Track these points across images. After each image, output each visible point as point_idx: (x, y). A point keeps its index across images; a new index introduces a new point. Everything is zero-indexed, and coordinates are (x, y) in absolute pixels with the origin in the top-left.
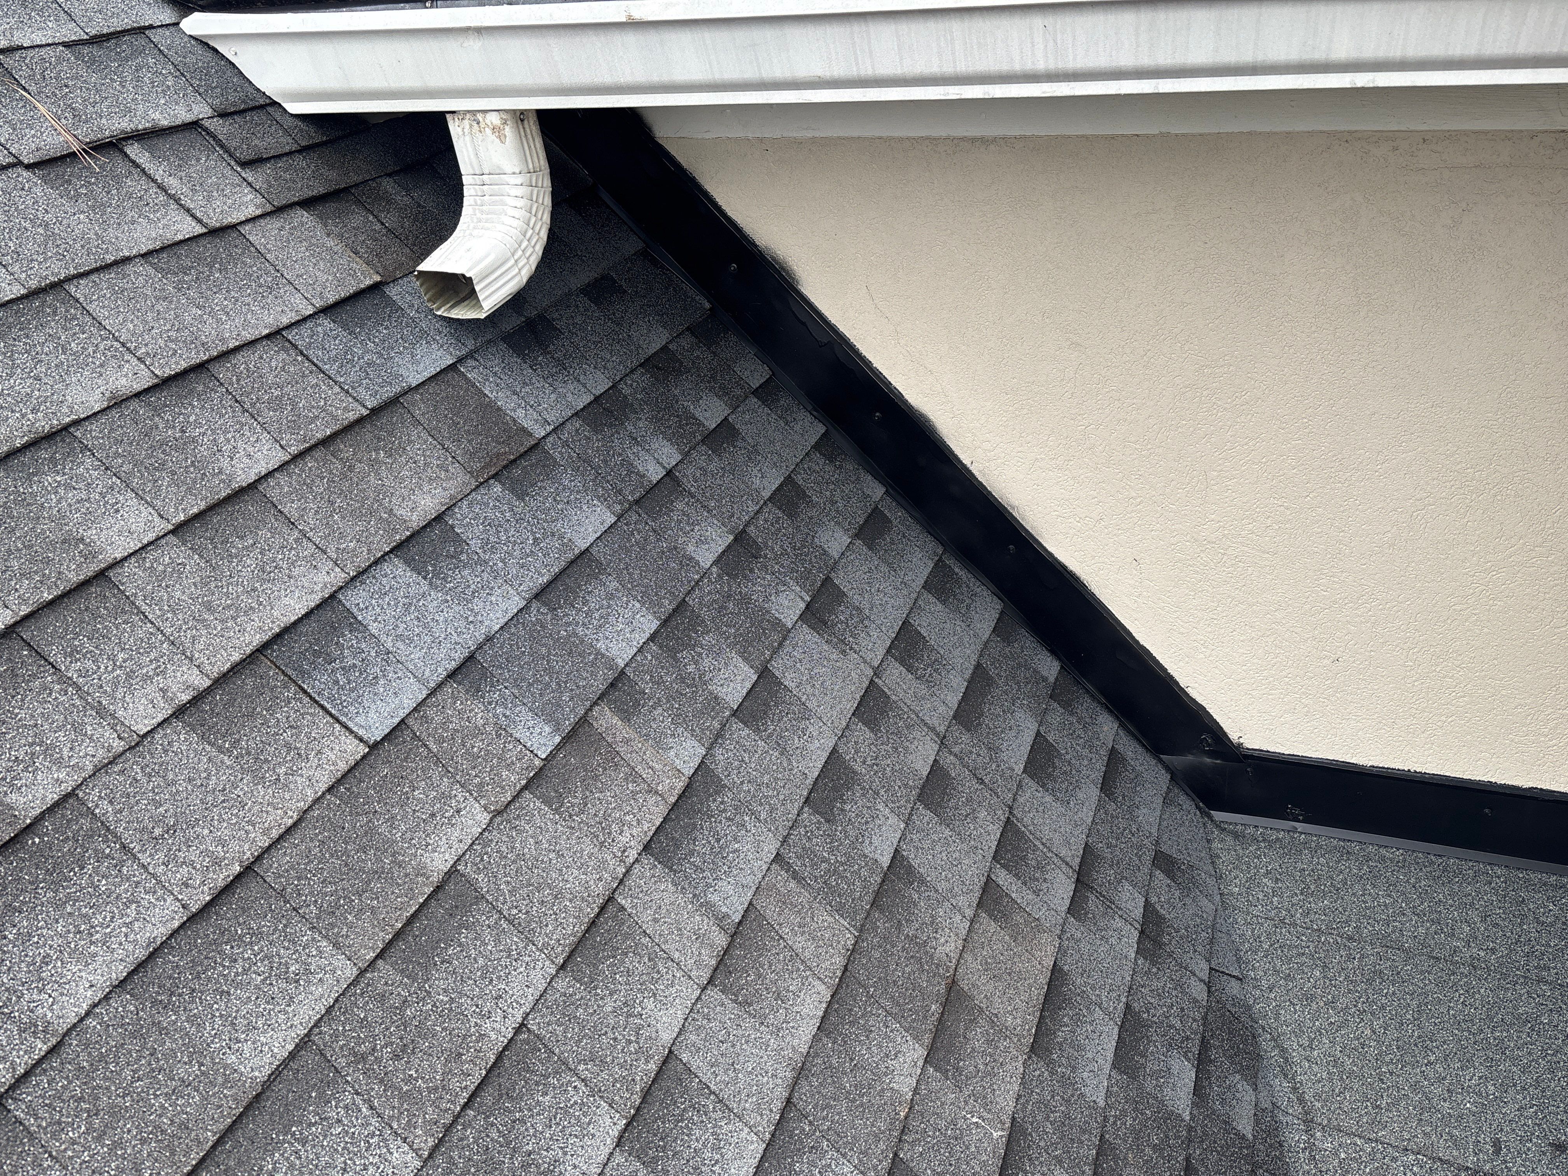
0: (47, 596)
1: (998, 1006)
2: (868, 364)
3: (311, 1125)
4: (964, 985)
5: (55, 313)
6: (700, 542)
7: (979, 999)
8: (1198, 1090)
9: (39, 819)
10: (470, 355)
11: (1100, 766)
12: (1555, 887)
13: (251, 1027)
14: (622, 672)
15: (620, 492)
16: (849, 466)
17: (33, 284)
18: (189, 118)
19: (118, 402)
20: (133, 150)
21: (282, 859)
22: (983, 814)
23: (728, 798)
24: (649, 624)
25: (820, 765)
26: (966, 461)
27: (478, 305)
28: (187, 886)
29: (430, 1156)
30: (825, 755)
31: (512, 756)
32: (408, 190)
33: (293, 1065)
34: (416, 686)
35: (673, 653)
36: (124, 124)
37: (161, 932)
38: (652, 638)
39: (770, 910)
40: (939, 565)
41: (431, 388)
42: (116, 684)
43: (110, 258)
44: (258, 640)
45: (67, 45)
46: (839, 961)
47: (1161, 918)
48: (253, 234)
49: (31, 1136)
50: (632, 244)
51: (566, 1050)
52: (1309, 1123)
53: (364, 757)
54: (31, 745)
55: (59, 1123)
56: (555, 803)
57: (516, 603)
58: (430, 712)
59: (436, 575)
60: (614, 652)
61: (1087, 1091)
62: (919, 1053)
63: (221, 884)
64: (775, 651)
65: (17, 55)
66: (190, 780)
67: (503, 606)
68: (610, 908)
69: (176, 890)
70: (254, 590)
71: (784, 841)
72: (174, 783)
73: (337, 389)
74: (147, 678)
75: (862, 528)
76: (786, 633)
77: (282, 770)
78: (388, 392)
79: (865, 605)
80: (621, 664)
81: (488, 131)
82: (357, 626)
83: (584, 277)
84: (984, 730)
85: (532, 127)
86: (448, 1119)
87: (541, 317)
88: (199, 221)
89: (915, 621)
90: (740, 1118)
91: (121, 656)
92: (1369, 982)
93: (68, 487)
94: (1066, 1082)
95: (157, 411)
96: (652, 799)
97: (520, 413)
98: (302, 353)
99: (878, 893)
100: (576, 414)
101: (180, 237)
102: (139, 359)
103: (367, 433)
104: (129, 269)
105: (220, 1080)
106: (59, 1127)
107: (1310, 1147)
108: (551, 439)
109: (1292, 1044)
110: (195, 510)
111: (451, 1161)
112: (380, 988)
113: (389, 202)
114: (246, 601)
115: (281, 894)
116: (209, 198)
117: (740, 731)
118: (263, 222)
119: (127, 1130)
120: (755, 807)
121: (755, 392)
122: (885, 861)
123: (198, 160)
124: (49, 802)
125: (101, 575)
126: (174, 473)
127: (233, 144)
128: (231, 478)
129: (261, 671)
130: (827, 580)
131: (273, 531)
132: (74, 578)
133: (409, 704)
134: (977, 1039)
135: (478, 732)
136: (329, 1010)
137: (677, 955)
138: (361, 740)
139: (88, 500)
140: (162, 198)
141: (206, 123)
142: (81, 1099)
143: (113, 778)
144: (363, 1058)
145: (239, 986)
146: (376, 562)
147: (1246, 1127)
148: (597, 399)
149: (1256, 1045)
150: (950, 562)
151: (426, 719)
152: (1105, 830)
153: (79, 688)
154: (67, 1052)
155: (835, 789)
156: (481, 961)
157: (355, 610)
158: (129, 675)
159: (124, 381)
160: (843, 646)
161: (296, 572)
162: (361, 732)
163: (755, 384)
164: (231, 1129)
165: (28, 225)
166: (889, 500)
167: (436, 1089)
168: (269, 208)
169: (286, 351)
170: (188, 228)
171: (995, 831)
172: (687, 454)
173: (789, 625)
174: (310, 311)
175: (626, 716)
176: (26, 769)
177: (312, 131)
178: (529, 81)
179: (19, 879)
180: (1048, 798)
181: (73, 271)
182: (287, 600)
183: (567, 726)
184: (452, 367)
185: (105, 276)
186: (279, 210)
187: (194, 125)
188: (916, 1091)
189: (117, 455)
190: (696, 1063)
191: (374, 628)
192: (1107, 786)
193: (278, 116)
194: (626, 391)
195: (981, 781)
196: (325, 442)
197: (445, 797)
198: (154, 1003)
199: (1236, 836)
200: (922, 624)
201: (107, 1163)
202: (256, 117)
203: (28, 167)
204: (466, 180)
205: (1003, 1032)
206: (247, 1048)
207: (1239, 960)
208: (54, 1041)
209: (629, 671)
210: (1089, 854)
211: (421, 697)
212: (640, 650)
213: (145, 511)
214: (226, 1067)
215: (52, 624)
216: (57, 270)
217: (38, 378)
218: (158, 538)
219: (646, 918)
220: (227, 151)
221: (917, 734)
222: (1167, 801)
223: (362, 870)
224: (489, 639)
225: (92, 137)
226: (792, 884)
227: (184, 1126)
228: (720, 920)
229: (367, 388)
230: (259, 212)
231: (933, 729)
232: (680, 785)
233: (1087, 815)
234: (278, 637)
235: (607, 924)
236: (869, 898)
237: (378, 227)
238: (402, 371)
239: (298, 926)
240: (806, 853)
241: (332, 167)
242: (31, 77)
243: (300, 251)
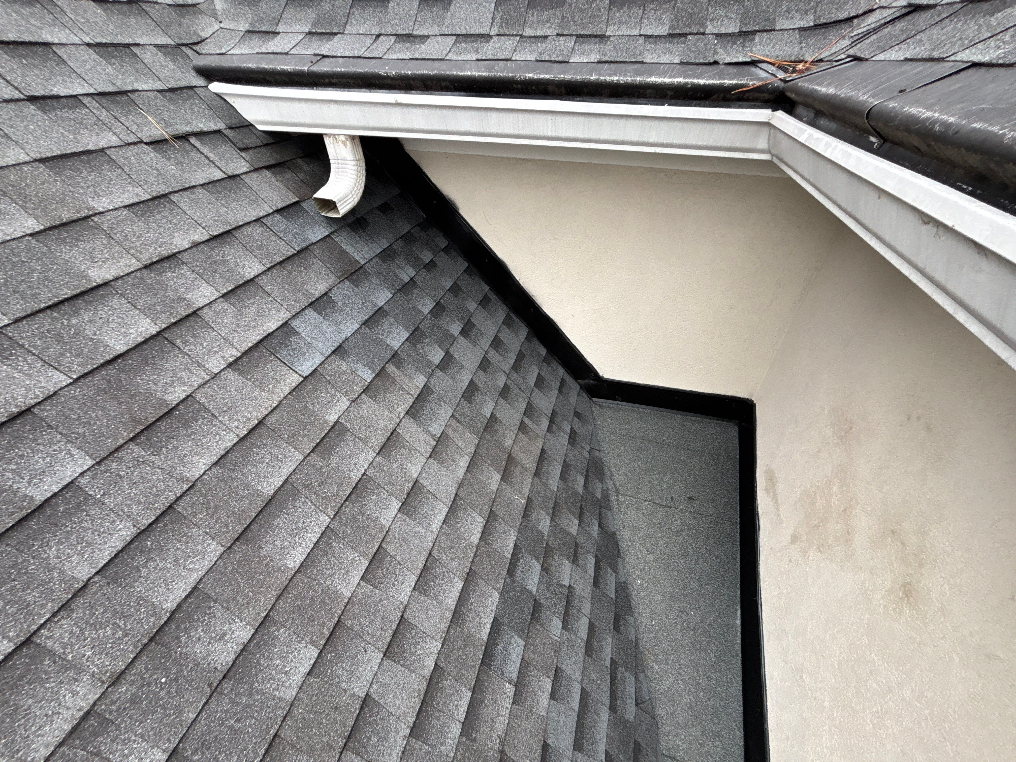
0: (173, 321)
1: (524, 462)
2: (484, 241)
3: (290, 509)
4: (514, 455)
5: (165, 207)
6: (423, 305)
7: (518, 460)
8: (585, 485)
9: (178, 404)
10: (335, 231)
11: (558, 384)
12: (694, 421)
13: (265, 477)
14: (396, 352)
15: (393, 285)
16: (476, 279)
17: (154, 194)
18: (215, 128)
19: (195, 245)
20: (193, 140)
21: (272, 419)
22: (521, 400)
23: (435, 395)
24: (406, 335)
25: (467, 384)
26: (518, 279)
27: (338, 212)
28: (238, 428)
29: (334, 517)
30: (468, 381)
31: (357, 381)
32: (308, 164)
33: (283, 489)
34: (320, 356)
35: (415, 345)
36: (188, 129)
37: (229, 445)
38: (407, 340)
39: (450, 433)
40: (508, 316)
41: (321, 244)
42: (204, 354)
43: (187, 186)
44: (258, 338)
45: (159, 91)
46: (473, 449)
47: (576, 432)
48: (246, 179)
49: (185, 518)
50: (396, 191)
51: (381, 481)
52: (617, 493)
53: (302, 382)
54: (172, 377)
55: (195, 512)
56: (374, 397)
57: (356, 326)
58: (326, 366)
59: (326, 315)
60: (393, 344)
61: (551, 487)
62: (499, 477)
63: (251, 427)
64: (451, 345)
65: (136, 94)
66: (236, 390)
67: (352, 327)
68: (395, 433)
69: (234, 430)
70: (256, 319)
71: (455, 410)
72: (230, 391)
73: (283, 242)
74: (216, 352)
75: (481, 301)
76: (455, 339)
77: (271, 386)
78: (304, 245)
79: (482, 329)
80: (396, 349)
81: (340, 143)
82: (296, 333)
83: (377, 203)
84: (522, 372)
85: (358, 142)
86: (339, 505)
87: (362, 217)
88: (224, 172)
89: (499, 335)
90: (440, 500)
91: (205, 344)
92: (638, 450)
93: (178, 278)
94: (545, 484)
95: (212, 249)
96: (408, 396)
97: (355, 254)
98: (269, 228)
99: (486, 427)
100: (376, 256)
101: (216, 179)
102: (203, 228)
103: (296, 260)
104: (196, 190)
105: (256, 495)
106: (195, 514)
107: (617, 500)
108: (367, 265)
109: (613, 470)
110: (230, 288)
111: (341, 518)
112: (312, 463)
113: (301, 169)
114: (252, 324)
115: (274, 430)
116: (227, 163)
117: (439, 373)
118: (250, 174)
119: (222, 514)
120: (445, 399)
121: (443, 250)
122: (488, 416)
123: (221, 146)
124: (181, 398)
125: (194, 313)
126: (220, 274)
127: (235, 141)
128: (244, 276)
129: (260, 350)
130: (469, 319)
131: (262, 298)
132: (184, 314)
133: (318, 362)
134: (517, 472)
135: (344, 373)
136: (294, 470)
137: (418, 448)
138: (300, 375)
139: (186, 283)
140: (207, 161)
141: (224, 131)
142: (203, 504)
143: (206, 389)
144: (308, 486)
145: (260, 463)
146: (303, 310)
147: (599, 496)
148: (384, 250)
149: (603, 470)
150: (512, 315)
151: (324, 368)
152: (559, 404)
153: (189, 356)
154: (196, 488)
155: (472, 392)
156: (349, 452)
157: (295, 328)
158: (209, 351)
159: (197, 237)
160: (475, 343)
161: (271, 313)
162: (300, 373)
163: (443, 247)
164: (261, 511)
165: (149, 169)
166: (490, 292)
167: (334, 495)
168: (252, 169)
169: (262, 227)
170: (219, 175)
171: (524, 405)
172: (418, 272)
173: (456, 335)
174: (271, 211)
175: (398, 367)
176: (170, 386)
177: (268, 137)
178: (356, 123)
179: (172, 427)
180: (541, 395)
181: (171, 190)
182: (268, 324)
183: (377, 371)
184: (328, 236)
185: (185, 193)
186: (257, 170)
187: (218, 132)
188: (498, 489)
189: (197, 266)
190: (425, 483)
191: (303, 334)
192: (560, 390)
193: (254, 130)
194: (395, 247)
195: (520, 389)
196: (280, 263)
197: (333, 396)
198: (229, 470)
199: (600, 406)
200: (502, 336)
201: (215, 525)
202: (245, 130)
203: (147, 144)
204: (331, 162)
205: (526, 469)
206: (265, 484)
207: (599, 445)
208: (191, 484)
209: (399, 352)
210: (554, 413)
211: (322, 360)
212: (403, 344)
213: (210, 289)
214: (258, 490)
215: (176, 332)
216: (164, 189)
217: (160, 234)
218: (217, 299)
219: (407, 437)
220: (233, 144)
221: (499, 374)
222: (579, 395)
223: (303, 422)
224: (347, 339)
225: (174, 133)
226: (458, 424)
227: (243, 511)
228: (433, 436)
229: (295, 242)
230: (248, 170)
231: (505, 372)
232: (418, 392)
233: (554, 400)
234: (266, 337)
235: (393, 439)
236: (483, 428)
237: (297, 178)
238: (309, 236)
239: (280, 442)
240: (463, 414)
241: (277, 153)
242: (144, 104)
243: (266, 187)
